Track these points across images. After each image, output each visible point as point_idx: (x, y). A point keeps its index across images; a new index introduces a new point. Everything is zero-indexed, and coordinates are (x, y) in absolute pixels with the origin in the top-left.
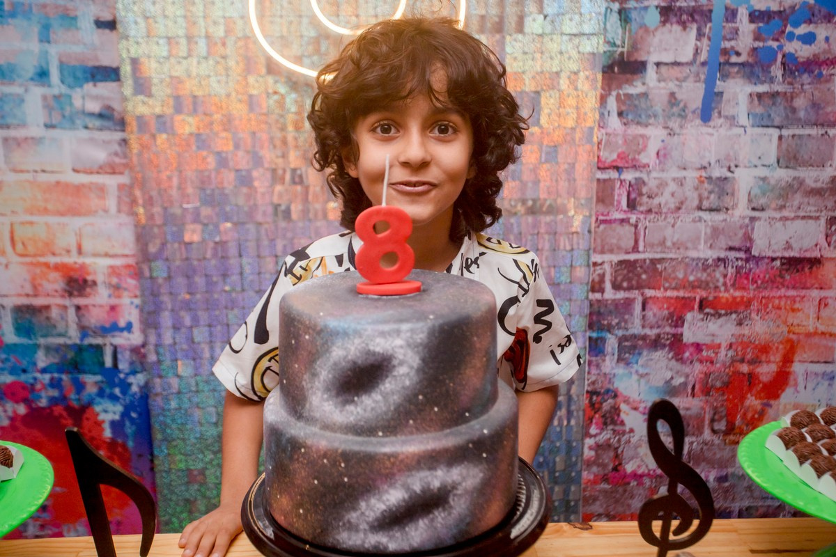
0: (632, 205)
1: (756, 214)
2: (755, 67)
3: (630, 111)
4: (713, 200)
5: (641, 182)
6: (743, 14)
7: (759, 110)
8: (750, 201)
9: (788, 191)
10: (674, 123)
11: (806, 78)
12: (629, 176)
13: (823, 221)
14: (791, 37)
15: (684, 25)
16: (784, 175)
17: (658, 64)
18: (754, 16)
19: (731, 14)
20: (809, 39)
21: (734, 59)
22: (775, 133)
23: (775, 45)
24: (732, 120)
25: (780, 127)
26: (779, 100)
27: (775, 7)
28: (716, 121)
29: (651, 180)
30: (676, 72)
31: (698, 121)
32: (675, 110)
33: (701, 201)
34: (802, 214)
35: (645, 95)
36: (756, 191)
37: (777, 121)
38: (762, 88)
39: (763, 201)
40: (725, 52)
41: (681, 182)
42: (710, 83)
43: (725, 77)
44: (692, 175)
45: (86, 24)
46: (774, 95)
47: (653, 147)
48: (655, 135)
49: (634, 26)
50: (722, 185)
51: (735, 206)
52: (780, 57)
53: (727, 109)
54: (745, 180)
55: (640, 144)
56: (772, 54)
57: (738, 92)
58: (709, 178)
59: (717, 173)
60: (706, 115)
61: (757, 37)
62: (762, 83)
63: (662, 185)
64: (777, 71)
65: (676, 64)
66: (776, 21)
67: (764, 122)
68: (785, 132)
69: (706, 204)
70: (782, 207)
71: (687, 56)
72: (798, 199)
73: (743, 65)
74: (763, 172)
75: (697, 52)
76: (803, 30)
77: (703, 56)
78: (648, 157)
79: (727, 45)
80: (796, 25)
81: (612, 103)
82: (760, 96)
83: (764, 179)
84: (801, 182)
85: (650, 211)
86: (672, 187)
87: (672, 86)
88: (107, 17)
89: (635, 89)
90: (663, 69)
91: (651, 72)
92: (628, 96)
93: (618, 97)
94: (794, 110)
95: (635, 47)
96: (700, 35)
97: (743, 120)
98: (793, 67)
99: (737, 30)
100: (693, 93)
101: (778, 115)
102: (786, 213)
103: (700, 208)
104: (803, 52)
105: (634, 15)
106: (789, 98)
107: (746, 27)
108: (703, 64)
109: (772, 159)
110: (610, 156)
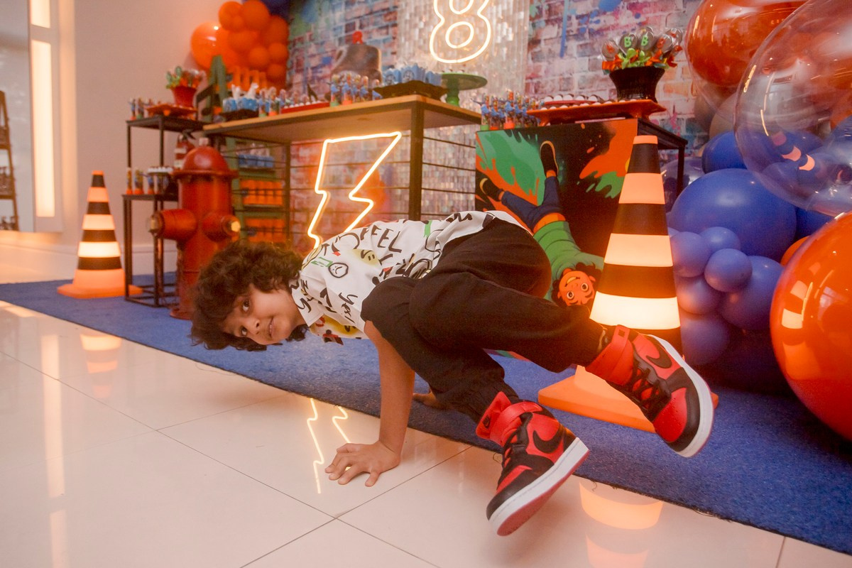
0: (536, 91)
1: (581, 90)
2: (580, 35)
3: (536, 57)
4: (565, 86)
5: (539, 82)
6: (574, 17)
7: (581, 50)
8: (579, 85)
9: (592, 81)
10: (551, 60)
11: (598, 36)
12: (535, 81)
13: (608, 91)
14: (591, 22)
15: (553, 25)
16: (591, 74)
17: (545, 40)
18: (578, 17)
19: (570, 18)
20: (598, 22)
21: (571, 33)
22: (587, 58)
23: (585, 26)
24: (571, 56)
25: (589, 56)
26: (588, 46)
27: (585, 13)
28: (566, 57)
29: (543, 81)
30: (551, 41)
31: (559, 58)
32: (551, 55)
33: (560, 87)
34: (599, 89)
35: (540, 51)
36: (581, 82)
37: (588, 53)
38: (581, 43)
39: (584, 85)
40: (568, 32)
41: (553, 81)
42: (563, 44)
43: (568, 40)
44: (557, 78)
45: (389, 54)
46: (586, 45)
47: (543, 69)
48: (544, 65)
49: (537, 28)
50: (568, 80)
51: (573, 88)
52: (587, 30)
53: (569, 52)
54: (576, 78)
55: (538, 69)
56: (584, 29)
57: (573, 45)
58: (564, 79)
59: (566, 76)
60: (562, 55)
61: (579, 24)
62: (582, 40)
63: (547, 83)
64: (587, 35)
65: (551, 39)
66: (586, 18)
67: (583, 55)
68: (591, 58)
69: (562, 88)
70: (592, 87)
71: (554, 35)
72: (597, 83)
73: (574, 35)
74: (583, 74)
75: (558, 33)
76: (595, 19)
77: (560, 34)
78: (542, 73)
79: (568, 29)
80: (593, 17)
81: (530, 56)
82: (581, 46)
83: (584, 77)
84: (598, 76)
85: (542, 93)
86: (550, 83)
87: (550, 46)
88: (393, 51)
89: (537, 49)
90: (547, 41)
91: (543, 43)
92: (535, 52)
93: (532, 54)
94: (594, 49)
95: (537, 35)
96: (559, 27)
97: (575, 55)
98: (593, 33)
99: (571, 24)
100: (557, 48)
101: (588, 51)
102: (593, 89)
103: (560, 90)
104: (595, 27)
105: (536, 24)
106: (592, 45)
107: (575, 21)
108: (560, 37)
109: (586, 67)
110: (529, 74)
